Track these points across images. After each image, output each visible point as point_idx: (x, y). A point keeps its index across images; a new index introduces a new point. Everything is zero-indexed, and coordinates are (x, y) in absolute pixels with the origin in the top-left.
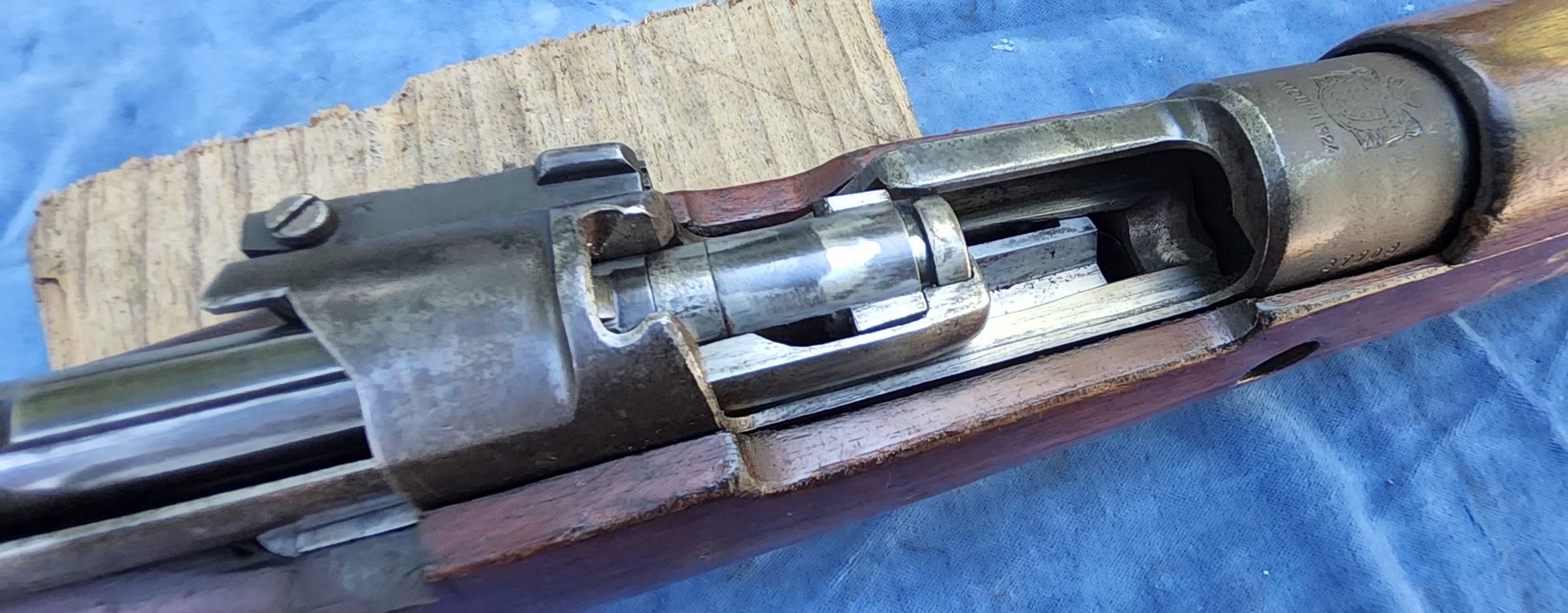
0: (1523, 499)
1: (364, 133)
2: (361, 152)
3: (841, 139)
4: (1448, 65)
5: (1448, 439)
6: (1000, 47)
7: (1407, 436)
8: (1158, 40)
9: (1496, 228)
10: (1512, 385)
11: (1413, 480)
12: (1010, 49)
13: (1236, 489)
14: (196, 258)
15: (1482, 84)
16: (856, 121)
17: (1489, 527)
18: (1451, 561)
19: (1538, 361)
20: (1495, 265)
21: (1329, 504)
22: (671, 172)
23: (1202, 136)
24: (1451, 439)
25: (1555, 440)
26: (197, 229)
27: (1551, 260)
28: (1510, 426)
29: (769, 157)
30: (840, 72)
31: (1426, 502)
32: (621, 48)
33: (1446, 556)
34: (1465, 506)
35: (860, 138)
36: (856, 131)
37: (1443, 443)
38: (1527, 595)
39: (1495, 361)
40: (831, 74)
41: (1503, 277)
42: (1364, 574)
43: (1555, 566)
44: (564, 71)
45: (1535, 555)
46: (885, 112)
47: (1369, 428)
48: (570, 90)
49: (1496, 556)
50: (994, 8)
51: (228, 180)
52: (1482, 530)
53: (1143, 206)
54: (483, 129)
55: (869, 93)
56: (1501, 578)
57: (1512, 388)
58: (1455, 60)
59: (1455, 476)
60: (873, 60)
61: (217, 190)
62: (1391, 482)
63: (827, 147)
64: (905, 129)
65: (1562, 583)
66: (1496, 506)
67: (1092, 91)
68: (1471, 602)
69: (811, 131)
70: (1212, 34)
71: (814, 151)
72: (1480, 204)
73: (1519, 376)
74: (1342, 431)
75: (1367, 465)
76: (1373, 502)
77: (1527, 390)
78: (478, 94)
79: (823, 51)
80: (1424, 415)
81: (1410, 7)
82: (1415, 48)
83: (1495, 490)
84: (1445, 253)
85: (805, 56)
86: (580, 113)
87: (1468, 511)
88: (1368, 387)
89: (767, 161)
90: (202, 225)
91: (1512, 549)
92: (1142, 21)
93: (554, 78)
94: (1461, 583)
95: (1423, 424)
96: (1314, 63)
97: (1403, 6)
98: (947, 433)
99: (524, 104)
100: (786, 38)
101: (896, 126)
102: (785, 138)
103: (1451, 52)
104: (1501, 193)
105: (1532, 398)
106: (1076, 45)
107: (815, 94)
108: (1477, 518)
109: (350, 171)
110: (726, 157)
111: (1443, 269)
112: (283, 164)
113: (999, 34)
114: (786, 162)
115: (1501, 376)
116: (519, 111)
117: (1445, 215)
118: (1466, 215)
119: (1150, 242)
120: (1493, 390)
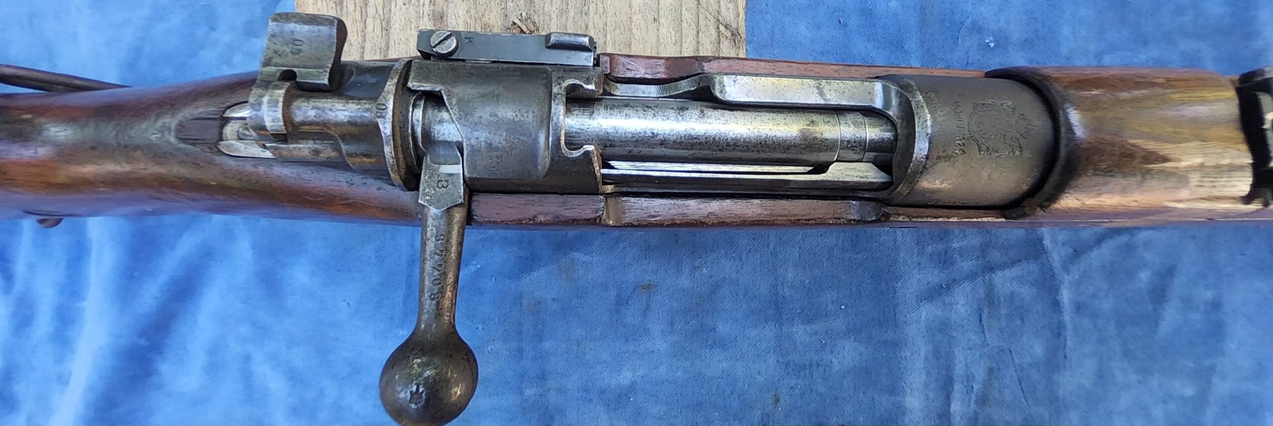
0: (1018, 322)
3: (698, 18)
5: (991, 275)
7: (965, 265)
10: (1050, 259)
11: (956, 289)
13: (848, 260)
16: (710, 9)
17: (988, 329)
18: (957, 338)
19: (1075, 251)
22: (602, 10)
23: (895, 113)
24: (993, 276)
25: (1058, 298)
28: (1035, 280)
29: (656, 17)
31: (958, 303)
33: (955, 334)
34: (980, 314)
35: (709, 21)
36: (708, 15)
37: (986, 277)
38: (991, 370)
39: (1047, 242)
43: (1017, 361)
45: (1008, 352)
46: (729, 8)
47: (946, 253)
49: (985, 344)
52: (984, 328)
56: (981, 356)
57: (1049, 261)
59: (983, 296)
62: (944, 286)
63: (689, 21)
64: (736, 23)
65: (1016, 371)
66: (999, 320)
68: (957, 362)
69: (684, 8)
71: (681, 21)
72: (1038, 199)
73: (1058, 255)
74: (929, 249)
75: (935, 272)
77: (1057, 265)
80: (984, 257)
83: (1004, 311)
84: (1006, 212)
87: (981, 316)
89: (655, 19)
91: (996, 344)
94: (956, 351)
95: (980, 262)
98: (701, 221)
101: (732, 20)
102: (668, 8)
105: (1058, 271)
108: (984, 322)
110: (633, 11)
111: (1001, 220)
114: (665, 24)
115: (1045, 252)
117: (1014, 196)
118: (1027, 200)
120: (1036, 258)
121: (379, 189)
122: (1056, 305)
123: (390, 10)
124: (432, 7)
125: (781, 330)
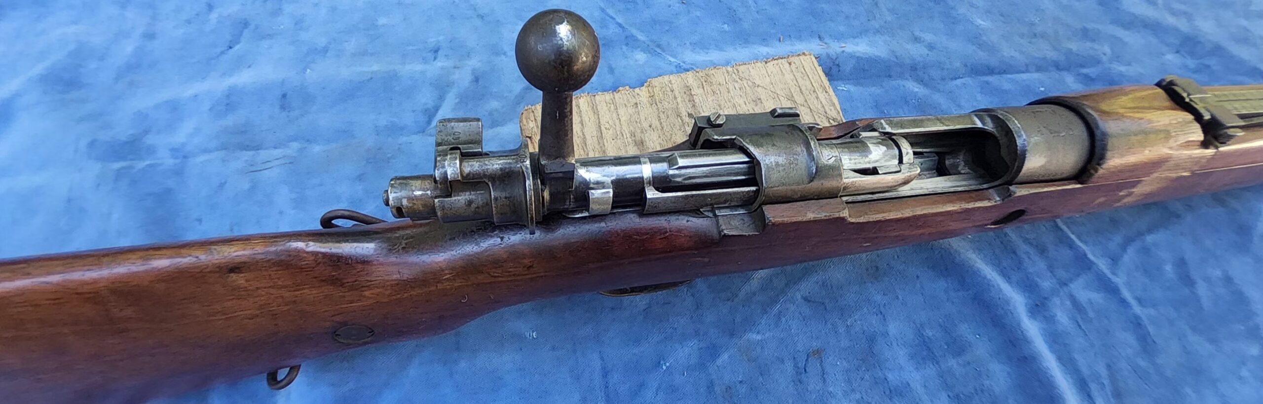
0: (1106, 322)
1: (636, 97)
2: (636, 104)
4: (1082, 112)
5: (1067, 289)
6: (841, 88)
7: (1046, 284)
8: (917, 92)
9: (1101, 171)
10: (1099, 268)
11: (1050, 305)
12: (846, 89)
13: (962, 297)
14: (583, 134)
15: (1095, 119)
16: (820, 111)
17: (1089, 332)
18: (1070, 345)
19: (1112, 260)
20: (1099, 188)
21: (1010, 308)
23: (990, 126)
24: (1069, 289)
25: (1122, 297)
26: (582, 125)
27: (1121, 194)
28: (1098, 287)
30: (812, 92)
31: (1057, 316)
32: (726, 75)
33: (1067, 342)
34: (1076, 321)
36: (820, 115)
37: (1065, 290)
38: (1108, 366)
39: (1090, 256)
40: (808, 93)
41: (1100, 197)
42: (1027, 341)
43: (1123, 355)
44: (706, 82)
45: (1112, 348)
46: (831, 110)
47: (1028, 279)
48: (709, 89)
49: (1093, 346)
50: (839, 71)
51: (590, 108)
52: (1085, 333)
53: (953, 153)
54: (679, 100)
55: (824, 102)
56: (1095, 356)
57: (1099, 270)
58: (1084, 109)
59: (1071, 307)
60: (825, 88)
61: (587, 111)
62: (1039, 305)
64: (839, 117)
65: (1127, 364)
66: (1092, 323)
67: (885, 111)
70: (943, 92)
73: (1103, 265)
74: (1014, 279)
75: (1027, 295)
76: (1030, 312)
77: (1107, 272)
78: (675, 86)
79: (805, 84)
80: (1054, 276)
81: (1042, 89)
82: (1069, 105)
83: (1091, 315)
84: (1079, 180)
85: (797, 84)
86: (714, 98)
87: (1077, 323)
88: (1027, 260)
90: (584, 123)
91: (1101, 344)
92: (909, 83)
93: (703, 84)
94: (1074, 355)
95: (1054, 280)
96: (1022, 107)
97: (1039, 88)
99: (693, 93)
100: (789, 77)
101: (836, 115)
103: (1083, 107)
104: (1102, 158)
105: (1110, 275)
106: (875, 90)
107: (803, 100)
108: (1083, 327)
109: (633, 110)
111: (1079, 186)
112: (609, 105)
113: (840, 82)
115: (1092, 263)
116: (691, 94)
117: (1081, 164)
118: (1089, 165)
119: (956, 166)
120: (1089, 269)
121: (688, 221)
122: (1123, 302)
123: (604, 145)
124: (634, 138)
125: (940, 367)
